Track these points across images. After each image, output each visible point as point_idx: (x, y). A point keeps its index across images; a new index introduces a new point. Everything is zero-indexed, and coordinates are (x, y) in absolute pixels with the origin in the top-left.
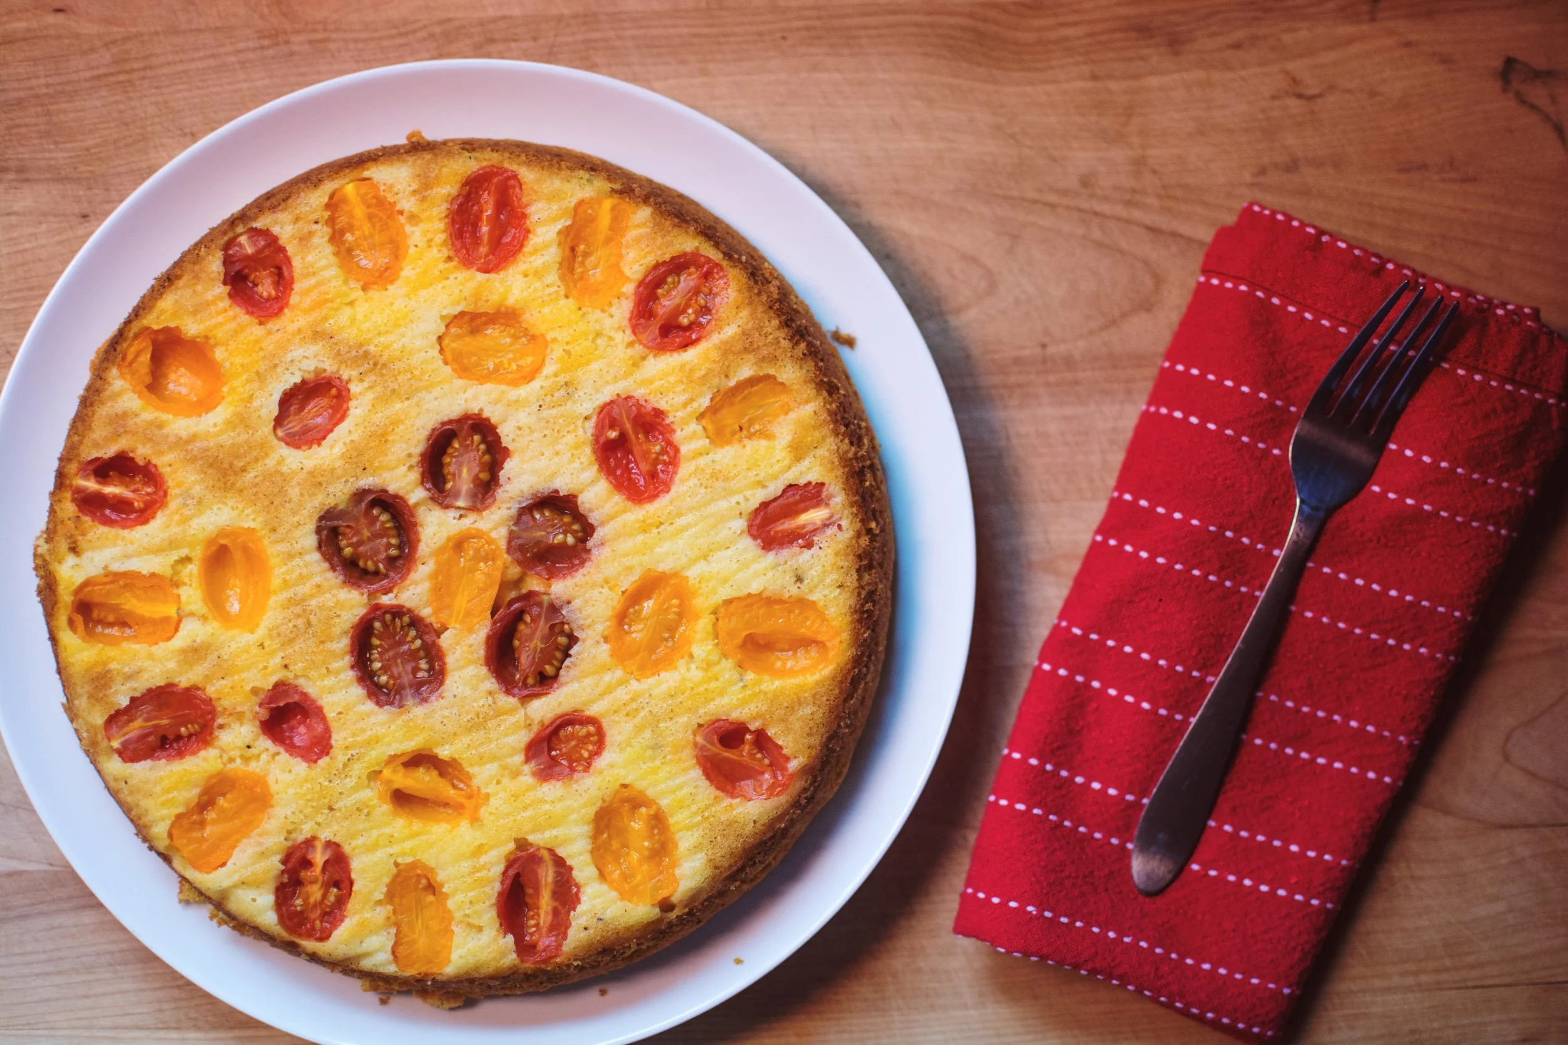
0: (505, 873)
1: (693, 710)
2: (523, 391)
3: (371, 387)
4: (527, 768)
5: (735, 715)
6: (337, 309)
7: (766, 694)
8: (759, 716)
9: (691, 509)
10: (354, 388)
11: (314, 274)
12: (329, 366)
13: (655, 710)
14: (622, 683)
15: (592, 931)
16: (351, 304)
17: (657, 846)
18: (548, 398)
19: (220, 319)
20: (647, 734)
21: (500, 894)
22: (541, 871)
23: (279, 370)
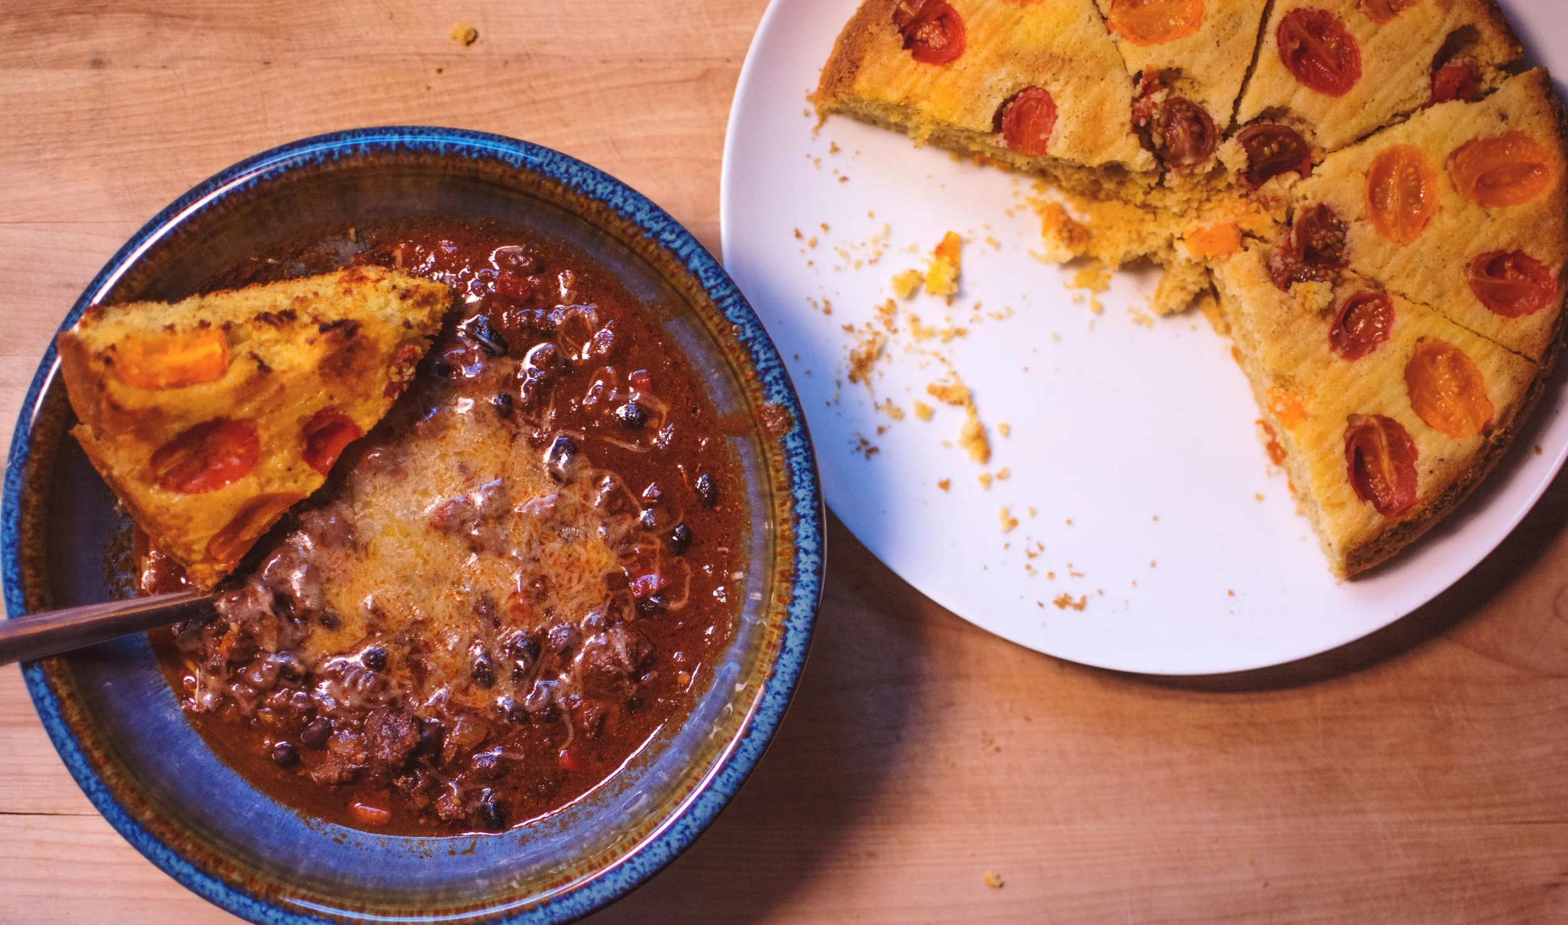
0: (1347, 450)
1: (1459, 254)
2: (1197, 36)
3: (1067, 83)
4: (1334, 355)
5: (1493, 247)
6: (1011, 29)
7: (1512, 220)
8: (1513, 240)
9: (1384, 82)
10: (1053, 88)
11: (977, 9)
12: (1024, 79)
13: (1430, 264)
14: (1394, 252)
15: (1437, 473)
16: (1017, 23)
17: (1463, 383)
18: (1222, 33)
19: (914, 78)
20: (1430, 286)
21: (1349, 469)
22: (1375, 438)
23: (983, 98)
